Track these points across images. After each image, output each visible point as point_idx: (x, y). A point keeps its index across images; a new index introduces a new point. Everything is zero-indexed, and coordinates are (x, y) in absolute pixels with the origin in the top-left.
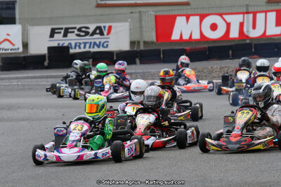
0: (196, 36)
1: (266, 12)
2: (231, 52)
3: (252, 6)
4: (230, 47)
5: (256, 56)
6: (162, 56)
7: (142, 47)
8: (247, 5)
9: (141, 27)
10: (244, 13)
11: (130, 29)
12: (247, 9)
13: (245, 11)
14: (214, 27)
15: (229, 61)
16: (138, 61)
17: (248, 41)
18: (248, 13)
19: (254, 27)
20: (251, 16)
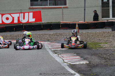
1: (29, 13)
2: (14, 29)
3: (23, 10)
4: (14, 27)
5: (25, 30)
8: (21, 10)
10: (19, 13)
12: (21, 11)
13: (20, 12)
14: (7, 19)
17: (21, 24)
18: (21, 13)
19: (24, 19)
20: (23, 14)
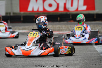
0: (41, 9)
2: (59, 18)
5: (72, 21)
6: (22, 19)
7: (12, 14)
9: (11, 4)
11: (6, 5)
14: (50, 5)
15: (57, 23)
16: (9, 21)
17: (68, 13)
19: (72, 5)
